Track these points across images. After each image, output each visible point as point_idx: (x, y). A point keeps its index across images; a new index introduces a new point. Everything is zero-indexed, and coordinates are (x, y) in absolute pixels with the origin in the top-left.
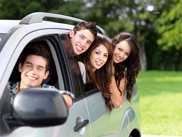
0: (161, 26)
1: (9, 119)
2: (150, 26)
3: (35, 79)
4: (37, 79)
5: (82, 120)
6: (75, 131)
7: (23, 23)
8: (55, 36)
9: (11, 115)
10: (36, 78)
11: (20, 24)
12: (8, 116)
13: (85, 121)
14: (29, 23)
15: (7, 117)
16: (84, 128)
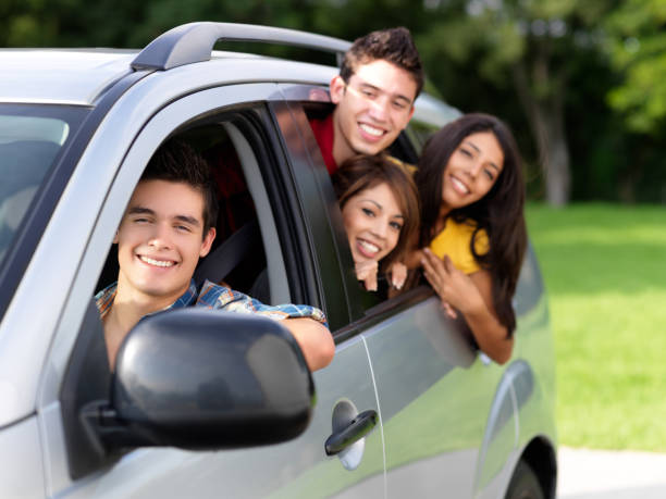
0: (623, 38)
1: (102, 421)
2: (581, 41)
3: (168, 264)
4: (175, 263)
5: (355, 413)
6: (329, 453)
7: (144, 68)
8: (255, 107)
9: (111, 406)
10: (171, 261)
11: (135, 70)
12: (101, 409)
13: (362, 416)
14: (166, 67)
15: (96, 414)
16: (360, 443)
